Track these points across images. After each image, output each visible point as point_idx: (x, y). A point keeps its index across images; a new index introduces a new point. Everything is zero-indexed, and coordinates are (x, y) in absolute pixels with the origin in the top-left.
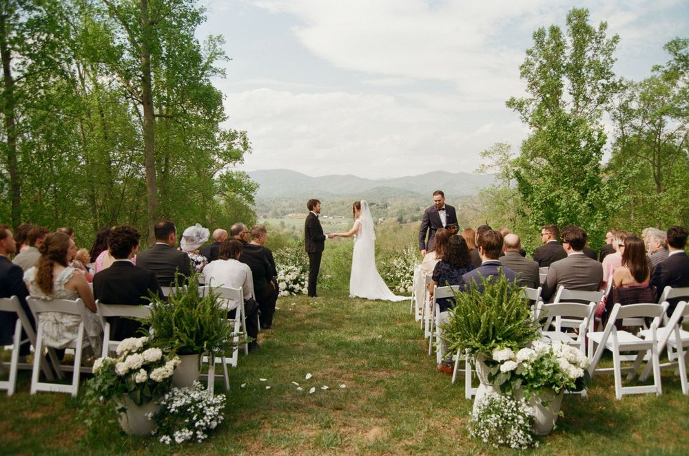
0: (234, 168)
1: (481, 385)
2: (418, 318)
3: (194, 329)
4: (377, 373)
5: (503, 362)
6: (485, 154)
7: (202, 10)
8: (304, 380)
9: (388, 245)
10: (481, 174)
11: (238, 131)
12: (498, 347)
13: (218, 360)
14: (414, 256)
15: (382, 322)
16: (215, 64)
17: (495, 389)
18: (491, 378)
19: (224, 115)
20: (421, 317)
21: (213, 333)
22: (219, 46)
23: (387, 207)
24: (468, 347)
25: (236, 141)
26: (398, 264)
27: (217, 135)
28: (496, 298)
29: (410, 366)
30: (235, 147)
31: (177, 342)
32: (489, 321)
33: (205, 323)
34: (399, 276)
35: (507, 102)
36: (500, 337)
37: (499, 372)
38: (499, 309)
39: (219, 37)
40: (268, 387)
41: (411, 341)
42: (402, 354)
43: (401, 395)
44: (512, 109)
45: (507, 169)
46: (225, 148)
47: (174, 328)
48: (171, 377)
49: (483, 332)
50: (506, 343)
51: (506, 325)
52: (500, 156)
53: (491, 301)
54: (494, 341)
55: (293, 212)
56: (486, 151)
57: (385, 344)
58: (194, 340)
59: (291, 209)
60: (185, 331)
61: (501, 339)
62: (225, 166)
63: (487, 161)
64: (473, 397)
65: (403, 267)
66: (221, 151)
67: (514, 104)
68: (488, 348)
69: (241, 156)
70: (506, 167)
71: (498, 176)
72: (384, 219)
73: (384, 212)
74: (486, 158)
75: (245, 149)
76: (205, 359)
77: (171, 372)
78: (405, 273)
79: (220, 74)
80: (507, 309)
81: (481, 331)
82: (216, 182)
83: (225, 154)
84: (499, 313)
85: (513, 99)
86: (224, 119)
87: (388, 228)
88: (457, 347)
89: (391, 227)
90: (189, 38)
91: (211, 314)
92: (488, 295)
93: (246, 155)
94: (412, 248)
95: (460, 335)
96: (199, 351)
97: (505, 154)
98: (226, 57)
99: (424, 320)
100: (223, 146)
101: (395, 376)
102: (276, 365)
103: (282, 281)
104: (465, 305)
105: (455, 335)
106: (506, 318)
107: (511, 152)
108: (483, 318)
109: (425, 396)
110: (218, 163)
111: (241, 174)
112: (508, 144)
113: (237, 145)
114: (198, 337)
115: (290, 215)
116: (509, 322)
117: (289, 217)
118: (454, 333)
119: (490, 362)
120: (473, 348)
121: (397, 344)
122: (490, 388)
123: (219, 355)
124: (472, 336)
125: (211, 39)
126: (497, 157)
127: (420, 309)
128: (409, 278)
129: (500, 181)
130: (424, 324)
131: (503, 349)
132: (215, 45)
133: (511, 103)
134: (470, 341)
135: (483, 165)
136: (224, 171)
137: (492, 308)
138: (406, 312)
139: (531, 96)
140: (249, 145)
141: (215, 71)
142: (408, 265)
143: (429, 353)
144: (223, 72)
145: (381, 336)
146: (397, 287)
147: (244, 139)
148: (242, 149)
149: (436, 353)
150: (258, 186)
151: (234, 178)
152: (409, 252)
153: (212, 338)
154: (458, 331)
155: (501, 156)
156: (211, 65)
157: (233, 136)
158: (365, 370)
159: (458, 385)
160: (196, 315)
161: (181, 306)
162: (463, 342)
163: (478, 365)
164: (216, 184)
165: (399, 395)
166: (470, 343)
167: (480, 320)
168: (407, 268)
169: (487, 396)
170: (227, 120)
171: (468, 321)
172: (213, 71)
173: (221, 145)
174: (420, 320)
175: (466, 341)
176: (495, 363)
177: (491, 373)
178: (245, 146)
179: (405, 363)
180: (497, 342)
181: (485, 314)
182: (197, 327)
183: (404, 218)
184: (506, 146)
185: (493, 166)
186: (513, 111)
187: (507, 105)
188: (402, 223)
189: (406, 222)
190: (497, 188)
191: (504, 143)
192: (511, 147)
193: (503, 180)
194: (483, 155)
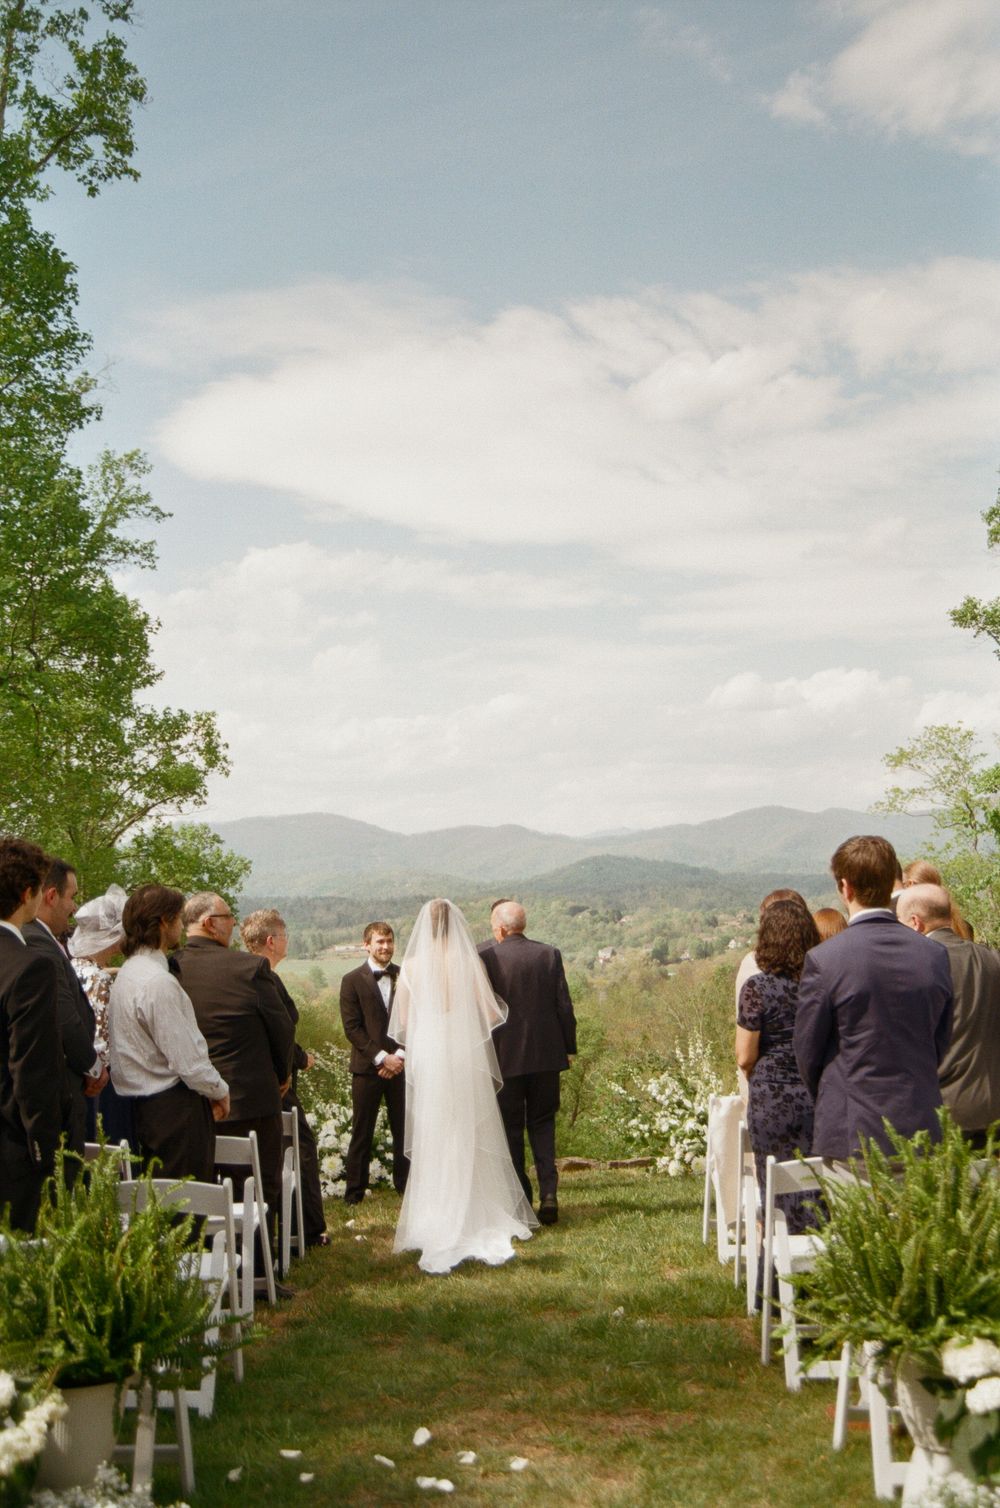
0: (174, 816)
1: (918, 1453)
2: (725, 1252)
3: (108, 1310)
4: (615, 1423)
5: (972, 1383)
6: (900, 758)
7: (86, 385)
8: (408, 1450)
9: (627, 1028)
11: (190, 712)
12: (957, 1338)
13: (165, 1399)
14: (706, 1067)
15: (623, 1268)
16: (123, 531)
17: (957, 1467)
18: (946, 1431)
19: (149, 668)
20: (733, 1251)
21: (159, 1319)
22: (131, 481)
23: (620, 917)
24: (870, 1336)
25: (183, 741)
26: (661, 1093)
27: (128, 725)
28: (940, 1195)
29: (708, 1397)
30: (181, 759)
31: (58, 1350)
32: (923, 1263)
33: (138, 1291)
34: (665, 1128)
35: (954, 613)
36: (958, 1308)
37: (964, 1412)
38: (950, 1230)
39: (130, 457)
40: (306, 1477)
41: (710, 1323)
42: (685, 1362)
43: (690, 1487)
44: (972, 631)
45: (967, 799)
46: (153, 761)
47: (53, 1309)
48: (38, 1457)
49: (909, 1296)
50: (977, 1325)
51: (973, 1273)
52: (942, 763)
53: (923, 1205)
54: (941, 1320)
56: (902, 751)
57: (636, 1333)
58: (105, 1341)
60: (81, 1316)
61: (961, 1314)
62: (152, 812)
63: (906, 778)
64: (899, 1491)
65: (676, 1098)
66: (140, 771)
67: (974, 618)
68: (926, 1340)
69: (199, 781)
70: (964, 793)
71: (940, 820)
72: (614, 953)
73: (614, 932)
74: (905, 770)
75: (211, 764)
76: (130, 1398)
77: (36, 1443)
78: (682, 1118)
79: (138, 557)
80: (973, 1226)
81: (903, 1292)
82: (127, 856)
83: (150, 776)
84: (949, 1238)
85: (971, 605)
86: (148, 681)
87: (625, 977)
88: (840, 1337)
89: (635, 974)
90: (52, 464)
91: (156, 1262)
92: (916, 1189)
93: (213, 781)
94: (699, 1044)
95: (845, 1303)
96: (119, 1375)
97: (956, 758)
98: (155, 509)
99: (742, 1259)
100: (146, 758)
101: (666, 1429)
102: (325, 1406)
103: (331, 1152)
104: (855, 1216)
105: (830, 1306)
106: (971, 1254)
107: (975, 750)
108: (908, 1252)
109: (756, 1489)
110: (129, 804)
111: (200, 834)
112: (965, 728)
113: (188, 752)
114: (116, 1334)
115: (337, 948)
116: (981, 1266)
117: (339, 954)
118: (828, 1297)
119: (938, 1384)
120: (884, 1341)
121: (670, 1332)
122: (942, 1462)
123: (169, 1383)
124: (880, 1306)
125: (109, 463)
126: (933, 766)
127: (732, 1226)
128: (696, 1134)
129: (950, 834)
130: (743, 1269)
131: (969, 1342)
132: (120, 481)
133: (965, 616)
134: (873, 1319)
135: (897, 790)
136: (147, 826)
137: (928, 1224)
138: (691, 1236)
140: (222, 751)
141: (124, 549)
142: (691, 1093)
143: (764, 1358)
144: (147, 552)
145: (621, 1309)
146: (661, 1161)
147: (208, 734)
148: (200, 762)
149: (782, 1359)
150: (246, 867)
151: (178, 844)
152: (691, 1054)
153: (157, 1332)
154: (840, 1291)
155: (946, 763)
156: (114, 532)
157: (173, 727)
158: (583, 1412)
159: (853, 1455)
160: (114, 1268)
161: (74, 1243)
162: (855, 1325)
163: (903, 1391)
164: (124, 862)
165: (682, 1487)
166: (875, 1327)
167: (898, 1259)
168: (687, 1103)
169: (936, 1488)
170: (158, 683)
171: (865, 1262)
172: (117, 550)
173: (140, 754)
174: (732, 1260)
175: (864, 1320)
176: (950, 1386)
177: (940, 1417)
178: (211, 753)
179: (694, 1391)
180: (953, 1322)
181: (911, 1242)
182: (116, 1302)
183: (670, 949)
184: (958, 734)
185: (925, 790)
186: (975, 637)
187: (955, 619)
188: (665, 962)
189: (678, 961)
190: (940, 853)
191: (953, 725)
192: (974, 737)
193: (958, 830)
194: (893, 763)
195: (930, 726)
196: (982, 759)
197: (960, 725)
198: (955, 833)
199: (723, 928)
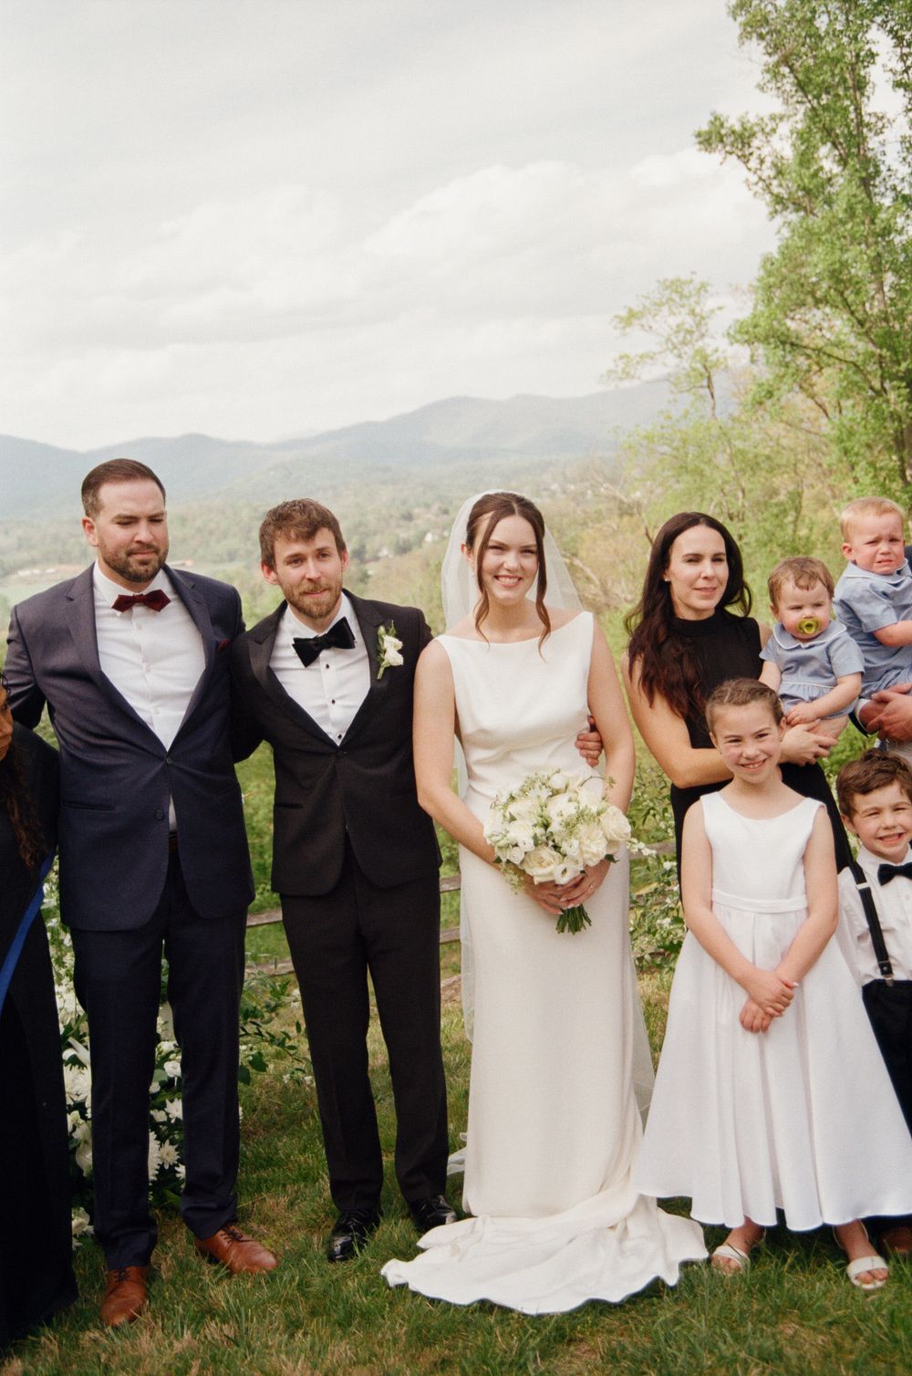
6: (631, 318)
10: (626, 384)
35: (699, 135)
44: (719, 156)
45: (704, 359)
52: (675, 320)
55: (33, 563)
56: (630, 310)
59: (24, 555)
63: (639, 341)
67: (721, 139)
71: (676, 384)
74: (635, 331)
85: (717, 122)
107: (711, 303)
112: (698, 280)
115: (22, 573)
126: (667, 325)
129: (687, 399)
133: (712, 138)
135: (627, 356)
139: (777, 106)
155: (679, 319)
183: (368, 547)
184: (691, 286)
185: (655, 354)
186: (721, 163)
187: (700, 143)
188: (363, 561)
189: (376, 559)
190: (678, 421)
191: (685, 276)
192: (709, 288)
193: (694, 394)
194: (621, 325)
195: (662, 280)
196: (718, 312)
197: (694, 276)
198: (692, 398)
199: (419, 522)
